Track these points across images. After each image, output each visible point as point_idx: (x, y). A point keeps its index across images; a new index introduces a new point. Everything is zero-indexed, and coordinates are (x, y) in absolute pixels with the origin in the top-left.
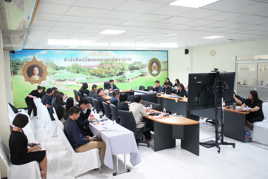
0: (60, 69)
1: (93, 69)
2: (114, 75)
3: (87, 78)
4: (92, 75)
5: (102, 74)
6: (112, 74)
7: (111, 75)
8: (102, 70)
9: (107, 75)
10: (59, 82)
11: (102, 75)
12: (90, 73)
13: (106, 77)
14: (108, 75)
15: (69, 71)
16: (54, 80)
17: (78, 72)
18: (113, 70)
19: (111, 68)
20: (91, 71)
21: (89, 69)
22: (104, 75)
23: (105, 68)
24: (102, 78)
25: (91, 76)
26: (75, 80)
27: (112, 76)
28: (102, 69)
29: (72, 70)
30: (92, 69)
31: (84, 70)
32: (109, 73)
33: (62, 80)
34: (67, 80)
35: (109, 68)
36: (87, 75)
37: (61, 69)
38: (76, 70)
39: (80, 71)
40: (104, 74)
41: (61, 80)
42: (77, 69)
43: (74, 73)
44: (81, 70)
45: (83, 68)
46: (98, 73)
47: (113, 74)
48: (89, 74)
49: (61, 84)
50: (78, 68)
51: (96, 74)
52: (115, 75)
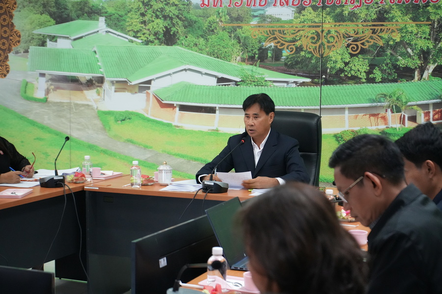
0: (73, 15)
1: (263, 18)
2: (422, 70)
3: (221, 80)
4: (251, 60)
5: (326, 52)
6: (402, 62)
7: (396, 67)
8: (326, 26)
9: (360, 66)
10: (66, 92)
11: (324, 59)
12: (243, 44)
13: (355, 79)
14: (372, 66)
15: (123, 30)
16: (43, 80)
17: (169, 38)
18: (412, 27)
19: (396, 13)
20: (250, 29)
21: (239, 19)
22: (340, 65)
23: (353, 17)
24: (327, 82)
25: (248, 68)
26: (154, 86)
27: (406, 74)
28: (329, 24)
29: (134, 21)
30: (254, 22)
31: (206, 25)
32: (381, 51)
33: (83, 81)
34: (106, 85)
35: (382, 17)
36: (225, 57)
37: (78, 17)
38: (160, 25)
39: (179, 29)
40: (337, 56)
41: (74, 80)
42: (165, 17)
43: (147, 42)
44: (190, 25)
45: (200, 11)
46: (299, 49)
47: (414, 62)
48: (237, 53)
49: (77, 105)
50: (171, 11)
51: (285, 53)
52: (431, 67)
